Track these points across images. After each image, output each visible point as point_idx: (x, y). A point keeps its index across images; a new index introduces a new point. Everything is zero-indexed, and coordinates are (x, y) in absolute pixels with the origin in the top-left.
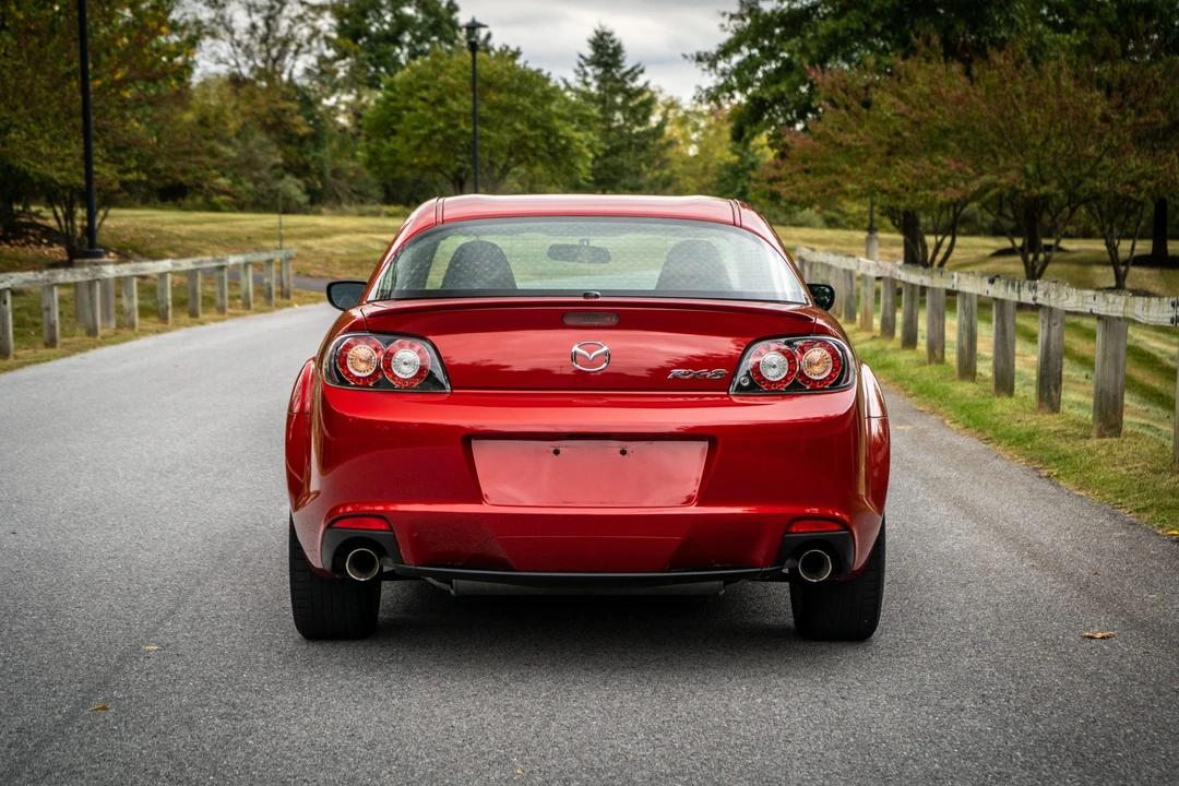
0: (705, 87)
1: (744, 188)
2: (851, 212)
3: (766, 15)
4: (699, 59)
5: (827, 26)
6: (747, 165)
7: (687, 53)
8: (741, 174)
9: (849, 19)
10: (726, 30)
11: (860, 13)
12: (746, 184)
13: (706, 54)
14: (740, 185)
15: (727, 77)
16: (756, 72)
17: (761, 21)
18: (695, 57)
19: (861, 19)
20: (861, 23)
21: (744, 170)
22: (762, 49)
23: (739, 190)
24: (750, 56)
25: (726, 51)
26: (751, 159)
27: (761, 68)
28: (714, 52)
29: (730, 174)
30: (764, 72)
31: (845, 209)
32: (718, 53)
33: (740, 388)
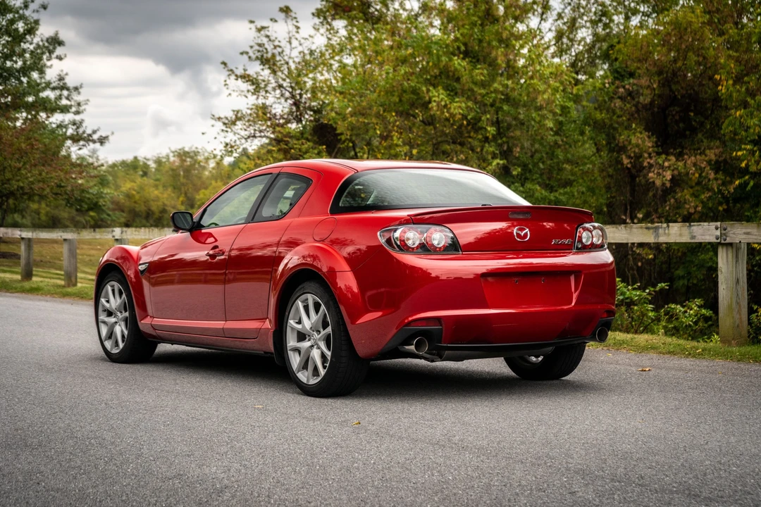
33: (577, 248)
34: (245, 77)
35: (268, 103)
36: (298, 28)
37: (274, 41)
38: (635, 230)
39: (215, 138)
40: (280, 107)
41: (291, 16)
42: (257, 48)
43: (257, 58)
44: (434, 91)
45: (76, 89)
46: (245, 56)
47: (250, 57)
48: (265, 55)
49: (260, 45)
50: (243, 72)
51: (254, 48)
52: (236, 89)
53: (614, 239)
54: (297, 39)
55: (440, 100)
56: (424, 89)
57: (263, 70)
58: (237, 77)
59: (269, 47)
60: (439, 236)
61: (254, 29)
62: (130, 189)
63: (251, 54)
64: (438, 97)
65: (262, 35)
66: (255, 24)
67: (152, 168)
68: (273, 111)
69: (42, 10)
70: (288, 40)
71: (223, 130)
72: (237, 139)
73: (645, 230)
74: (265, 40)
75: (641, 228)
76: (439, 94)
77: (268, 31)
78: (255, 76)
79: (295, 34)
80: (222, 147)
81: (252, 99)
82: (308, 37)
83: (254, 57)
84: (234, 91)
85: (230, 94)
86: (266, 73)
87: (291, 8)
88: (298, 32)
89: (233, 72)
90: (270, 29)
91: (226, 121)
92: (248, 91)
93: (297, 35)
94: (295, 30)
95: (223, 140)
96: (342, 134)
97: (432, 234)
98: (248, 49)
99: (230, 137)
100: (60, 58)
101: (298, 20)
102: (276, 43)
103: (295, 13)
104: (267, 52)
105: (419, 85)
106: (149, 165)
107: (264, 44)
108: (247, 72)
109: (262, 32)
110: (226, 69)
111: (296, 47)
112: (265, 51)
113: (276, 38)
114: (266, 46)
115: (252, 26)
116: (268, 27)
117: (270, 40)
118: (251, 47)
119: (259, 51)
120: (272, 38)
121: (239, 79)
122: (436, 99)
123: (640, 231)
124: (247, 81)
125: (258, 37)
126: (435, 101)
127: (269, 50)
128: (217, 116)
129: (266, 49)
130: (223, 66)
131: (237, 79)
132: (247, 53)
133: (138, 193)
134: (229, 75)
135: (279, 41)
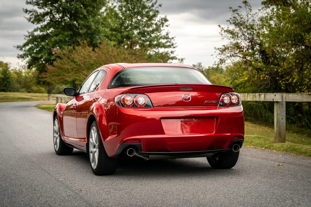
0: (20, 54)
1: (6, 84)
2: (34, 90)
3: (35, 36)
4: (18, 47)
5: (54, 39)
6: (6, 78)
7: (15, 46)
8: (5, 80)
9: (59, 37)
10: (25, 40)
11: (62, 35)
12: (6, 83)
13: (20, 46)
14: (4, 83)
15: (26, 52)
16: (34, 51)
17: (34, 38)
18: (17, 47)
19: (62, 37)
20: (62, 38)
21: (5, 79)
22: (35, 45)
23: (4, 84)
24: (32, 46)
25: (25, 45)
26: (7, 76)
27: (35, 49)
28: (22, 45)
29: (2, 80)
30: (36, 50)
31: (33, 89)
32: (23, 46)
33: (220, 105)
34: (228, 31)
35: (239, 41)
36: (251, 10)
37: (240, 16)
38: (304, 96)
39: (216, 57)
40: (244, 44)
41: (248, 5)
42: (233, 19)
43: (234, 23)
44: (308, 35)
45: (173, 38)
46: (228, 22)
47: (230, 23)
48: (237, 22)
49: (234, 17)
50: (227, 29)
51: (232, 19)
52: (225, 36)
53: (296, 100)
54: (251, 14)
55: (309, 39)
56: (303, 34)
57: (236, 28)
58: (225, 31)
59: (239, 18)
60: (142, 99)
61: (232, 11)
62: (214, 79)
63: (231, 21)
64: (309, 37)
65: (235, 13)
66: (232, 9)
67: (224, 70)
68: (241, 45)
69: (160, 7)
70: (246, 15)
71: (219, 54)
72: (225, 57)
73: (308, 95)
74: (236, 16)
75: (307, 94)
76: (309, 36)
77: (238, 11)
78: (232, 31)
79: (249, 12)
80: (219, 60)
81: (232, 40)
82: (255, 13)
83: (232, 22)
84: (225, 37)
85: (223, 38)
86: (237, 30)
87: (248, 1)
88: (251, 12)
89: (223, 29)
90: (239, 11)
91: (221, 50)
92: (230, 37)
93: (250, 13)
94: (250, 11)
95: (220, 58)
96: (268, 54)
97: (138, 98)
98: (229, 19)
99: (223, 57)
100: (167, 26)
101: (251, 6)
102: (242, 16)
103: (250, 4)
104: (238, 20)
105: (301, 33)
106: (223, 69)
107: (236, 17)
108: (229, 29)
109: (235, 12)
110: (220, 28)
111: (251, 18)
112: (237, 20)
113: (241, 14)
114: (237, 18)
115: (231, 10)
116: (238, 10)
117: (239, 15)
118: (231, 18)
119: (234, 20)
120: (240, 14)
121: (226, 32)
122: (308, 38)
123: (306, 96)
124: (229, 33)
125: (234, 14)
126: (307, 39)
127: (238, 19)
128: (217, 48)
129: (237, 19)
130: (219, 27)
131: (225, 32)
132: (229, 21)
133: (217, 80)
134: (222, 30)
135: (243, 16)
